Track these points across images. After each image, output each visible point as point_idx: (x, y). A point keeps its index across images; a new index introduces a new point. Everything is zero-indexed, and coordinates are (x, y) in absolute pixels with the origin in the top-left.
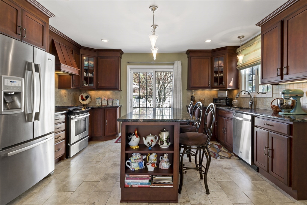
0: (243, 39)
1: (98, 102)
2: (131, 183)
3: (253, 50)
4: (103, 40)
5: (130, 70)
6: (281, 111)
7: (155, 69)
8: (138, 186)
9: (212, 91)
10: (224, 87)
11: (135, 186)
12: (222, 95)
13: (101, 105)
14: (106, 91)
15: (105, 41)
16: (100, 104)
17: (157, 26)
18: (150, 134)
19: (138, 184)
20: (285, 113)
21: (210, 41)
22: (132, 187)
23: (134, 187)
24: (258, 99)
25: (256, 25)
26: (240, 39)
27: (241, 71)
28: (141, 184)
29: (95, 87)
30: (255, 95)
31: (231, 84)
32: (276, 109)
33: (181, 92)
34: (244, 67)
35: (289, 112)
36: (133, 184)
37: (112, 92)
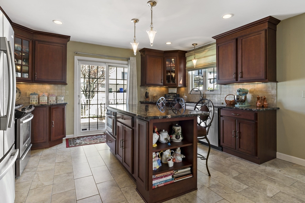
0: (196, 46)
1: (34, 98)
2: (156, 183)
3: (204, 56)
4: (55, 22)
5: (78, 61)
6: (237, 104)
7: (108, 63)
8: (163, 185)
9: (162, 88)
10: (176, 85)
11: (161, 185)
12: (172, 92)
13: (39, 103)
14: (43, 85)
15: (58, 22)
16: (36, 101)
17: (138, 20)
18: (164, 130)
19: (163, 182)
20: (240, 105)
21: (170, 43)
22: (158, 188)
23: (160, 187)
24: (207, 95)
25: (212, 37)
26: (194, 46)
27: (189, 72)
28: (166, 181)
29: (30, 79)
30: (204, 92)
31: (181, 82)
32: (230, 103)
33: (137, 89)
34: (192, 69)
35: (242, 104)
36: (159, 184)
37: (52, 86)
